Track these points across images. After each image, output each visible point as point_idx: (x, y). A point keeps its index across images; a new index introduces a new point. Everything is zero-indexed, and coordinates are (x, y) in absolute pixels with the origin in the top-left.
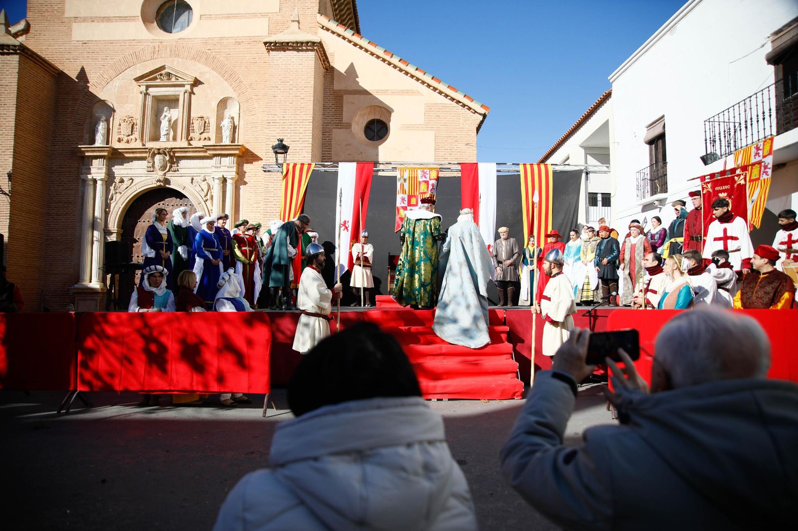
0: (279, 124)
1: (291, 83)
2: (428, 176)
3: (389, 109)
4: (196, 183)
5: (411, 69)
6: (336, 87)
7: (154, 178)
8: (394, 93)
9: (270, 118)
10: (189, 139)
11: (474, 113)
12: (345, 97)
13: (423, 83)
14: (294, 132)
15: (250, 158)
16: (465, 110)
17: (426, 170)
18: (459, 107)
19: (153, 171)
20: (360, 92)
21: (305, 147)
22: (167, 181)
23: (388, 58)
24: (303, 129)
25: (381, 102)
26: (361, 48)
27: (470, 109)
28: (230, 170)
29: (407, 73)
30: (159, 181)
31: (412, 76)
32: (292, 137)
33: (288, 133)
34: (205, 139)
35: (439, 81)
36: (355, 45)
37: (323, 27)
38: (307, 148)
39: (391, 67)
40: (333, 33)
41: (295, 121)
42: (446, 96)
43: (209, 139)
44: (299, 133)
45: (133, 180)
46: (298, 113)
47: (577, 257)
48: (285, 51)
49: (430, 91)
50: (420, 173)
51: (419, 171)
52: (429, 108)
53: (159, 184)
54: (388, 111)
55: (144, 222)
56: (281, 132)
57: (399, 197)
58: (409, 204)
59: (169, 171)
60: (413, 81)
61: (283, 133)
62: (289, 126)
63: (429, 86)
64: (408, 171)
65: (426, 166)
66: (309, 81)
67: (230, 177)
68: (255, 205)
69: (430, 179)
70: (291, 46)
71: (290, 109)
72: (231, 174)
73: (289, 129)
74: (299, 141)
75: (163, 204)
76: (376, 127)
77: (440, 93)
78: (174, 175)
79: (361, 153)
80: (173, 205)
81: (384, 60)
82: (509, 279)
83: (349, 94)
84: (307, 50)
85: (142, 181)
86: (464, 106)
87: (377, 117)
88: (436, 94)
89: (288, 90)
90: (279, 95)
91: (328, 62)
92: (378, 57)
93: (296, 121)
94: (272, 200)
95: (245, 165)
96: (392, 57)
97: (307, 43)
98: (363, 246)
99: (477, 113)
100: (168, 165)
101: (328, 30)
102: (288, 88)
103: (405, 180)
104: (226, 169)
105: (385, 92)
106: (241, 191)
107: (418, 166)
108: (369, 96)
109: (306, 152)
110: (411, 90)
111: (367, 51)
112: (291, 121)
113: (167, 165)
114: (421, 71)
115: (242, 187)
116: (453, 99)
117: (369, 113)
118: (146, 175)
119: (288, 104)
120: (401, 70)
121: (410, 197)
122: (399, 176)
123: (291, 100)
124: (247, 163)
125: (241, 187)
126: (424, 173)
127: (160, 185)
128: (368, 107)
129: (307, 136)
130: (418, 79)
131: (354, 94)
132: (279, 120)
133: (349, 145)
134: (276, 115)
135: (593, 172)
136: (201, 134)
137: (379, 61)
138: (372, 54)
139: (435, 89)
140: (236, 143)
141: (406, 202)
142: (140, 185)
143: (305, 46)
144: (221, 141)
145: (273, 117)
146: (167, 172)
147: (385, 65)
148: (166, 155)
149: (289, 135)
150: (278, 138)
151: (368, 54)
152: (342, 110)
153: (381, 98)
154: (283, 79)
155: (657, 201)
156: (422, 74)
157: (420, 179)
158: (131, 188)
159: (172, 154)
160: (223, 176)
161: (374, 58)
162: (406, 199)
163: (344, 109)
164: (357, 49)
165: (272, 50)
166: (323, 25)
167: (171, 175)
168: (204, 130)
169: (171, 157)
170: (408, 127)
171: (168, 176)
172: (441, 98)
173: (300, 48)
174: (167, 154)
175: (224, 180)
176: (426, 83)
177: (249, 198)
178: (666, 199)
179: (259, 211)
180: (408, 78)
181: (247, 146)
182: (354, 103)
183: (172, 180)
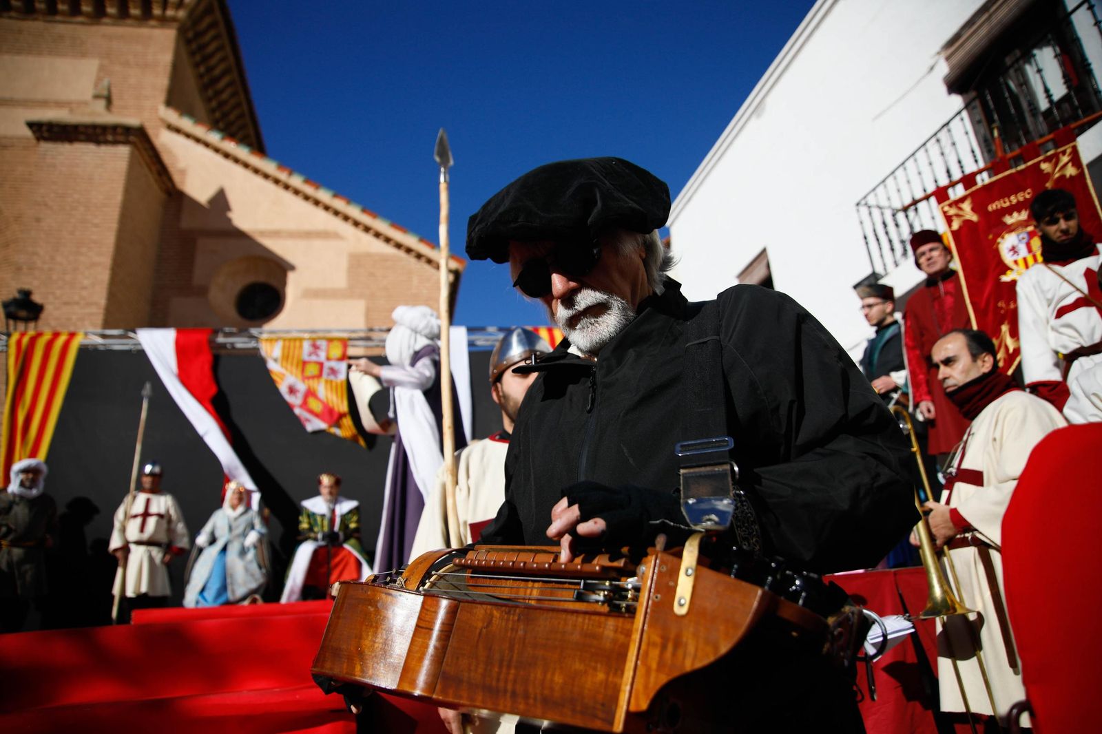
2: (323, 354)
5: (324, 195)
6: (186, 223)
12: (199, 241)
13: (346, 218)
16: (422, 263)
17: (319, 342)
18: (411, 260)
20: (229, 234)
23: (283, 176)
25: (268, 251)
26: (236, 161)
29: (317, 203)
31: (327, 208)
35: (375, 215)
36: (227, 156)
37: (169, 126)
39: (288, 196)
40: (187, 135)
42: (388, 240)
49: (358, 233)
51: (305, 343)
52: (357, 262)
54: (281, 268)
60: (328, 215)
63: (357, 224)
64: (280, 343)
65: (321, 335)
70: (83, 133)
76: (258, 297)
81: (277, 181)
83: (208, 235)
84: (115, 143)
86: (419, 256)
87: (262, 279)
88: (369, 237)
91: (170, 179)
92: (266, 176)
96: (291, 175)
103: (276, 361)
105: (276, 234)
107: (303, 335)
108: (246, 241)
110: (325, 231)
111: (246, 165)
114: (342, 198)
116: (399, 246)
117: (246, 271)
126: (316, 347)
128: (243, 259)
130: (336, 213)
131: (216, 237)
137: (269, 185)
139: (367, 229)
143: (110, 135)
147: (278, 189)
152: (193, 265)
153: (269, 243)
156: (344, 204)
163: (197, 263)
164: (228, 162)
165: (46, 139)
166: (169, 122)
170: (315, 293)
172: (380, 247)
173: (101, 138)
176: (351, 219)
180: (319, 211)
182: (217, 252)
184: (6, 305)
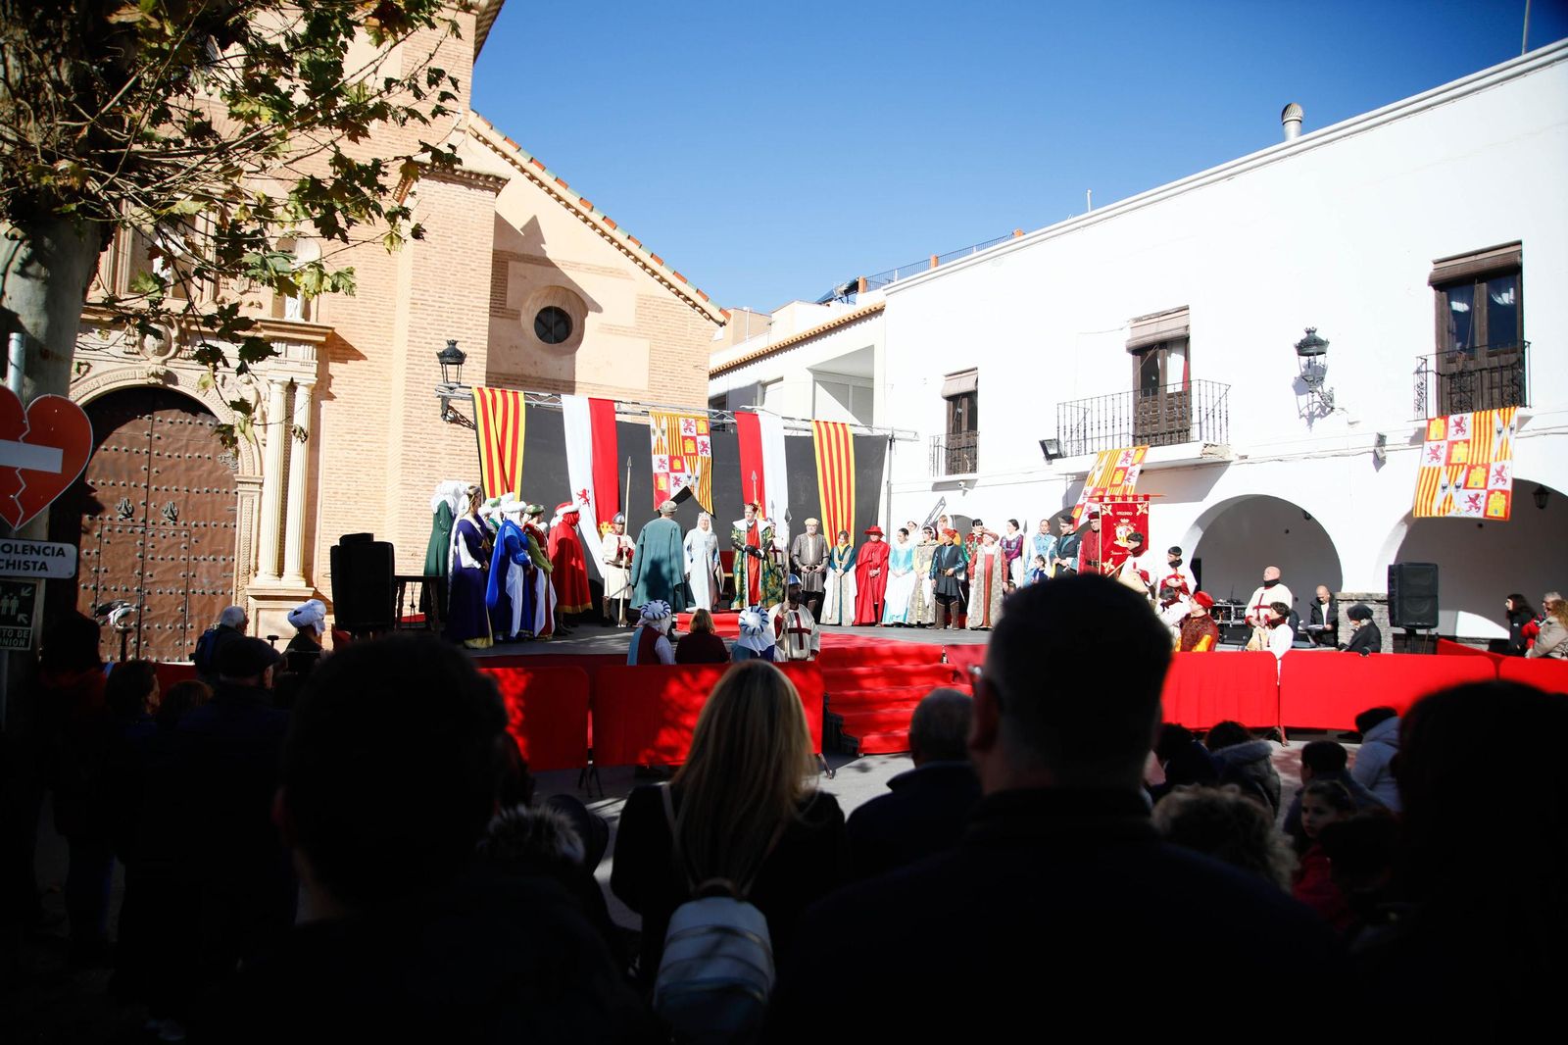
0: (432, 308)
1: (454, 240)
2: (694, 429)
3: (581, 296)
4: (231, 386)
5: (620, 235)
6: (497, 245)
7: (137, 368)
8: (589, 269)
9: (418, 297)
10: (218, 300)
11: (708, 320)
12: (511, 264)
13: (637, 260)
14: (459, 325)
15: (338, 351)
16: (696, 312)
17: (690, 420)
18: (687, 307)
19: (138, 353)
20: (536, 260)
21: (476, 353)
22: (170, 377)
23: (585, 210)
24: (474, 322)
25: (570, 281)
26: (541, 185)
27: (703, 311)
28: (305, 369)
29: (612, 240)
30: (156, 375)
31: (620, 247)
32: (454, 334)
33: (449, 326)
34: (252, 304)
35: (661, 262)
36: (532, 178)
37: (479, 136)
38: (479, 356)
39: (587, 227)
40: (495, 149)
41: (460, 307)
42: (670, 286)
43: (260, 306)
44: (467, 329)
45: (90, 366)
46: (466, 294)
47: (908, 566)
48: (445, 182)
49: (645, 275)
50: (682, 424)
51: (681, 419)
52: (644, 303)
53: (153, 380)
55: (106, 450)
56: (436, 323)
57: (655, 459)
58: (672, 470)
59: (174, 357)
60: (621, 254)
61: (438, 325)
62: (449, 315)
63: (645, 266)
64: (665, 418)
66: (484, 241)
67: (306, 382)
68: (348, 437)
69: (699, 435)
70: (458, 176)
71: (453, 285)
72: (307, 377)
73: (450, 320)
74: (465, 342)
75: (150, 418)
76: (553, 319)
77: (662, 280)
78: (185, 366)
79: (535, 363)
80: (171, 423)
81: (577, 213)
82: (815, 589)
83: (520, 261)
85: (112, 371)
86: (695, 305)
87: (557, 305)
88: (653, 281)
89: (449, 251)
90: (433, 258)
92: (568, 206)
93: (462, 307)
94: (418, 439)
95: (330, 363)
96: (592, 210)
97: (488, 176)
98: (619, 539)
99: (713, 319)
100: (174, 346)
101: (486, 142)
102: (449, 248)
103: (663, 432)
104: (297, 366)
105: (576, 265)
106: (323, 411)
107: (679, 413)
108: (555, 269)
109: (478, 362)
110: (617, 269)
111: (550, 191)
112: (453, 306)
113: (170, 346)
114: (636, 242)
115: (324, 403)
116: (679, 293)
117: (546, 297)
118: (121, 360)
119: (448, 276)
120: (603, 234)
121: (672, 459)
122: (653, 426)
123: (453, 269)
124: (335, 359)
125: (322, 402)
126: (689, 424)
127: (157, 384)
128: (546, 287)
129: (479, 334)
130: (628, 253)
131: (525, 262)
132: (434, 301)
133: (516, 347)
134: (428, 291)
135: (899, 439)
136: (242, 294)
137: (569, 214)
138: (559, 199)
139: (654, 273)
140: (313, 321)
141: (667, 466)
142: (106, 378)
143: (482, 181)
144: (283, 314)
145: (422, 295)
146: (170, 358)
147: (578, 221)
148: (172, 327)
149: (449, 329)
150: (450, 339)
151: (550, 199)
152: (506, 287)
153: (570, 274)
154: (441, 230)
155: (963, 481)
156: (638, 247)
157: (683, 433)
158: (84, 382)
159: (184, 325)
160: (292, 379)
161: (560, 206)
162: (667, 462)
163: (509, 285)
164: (533, 185)
166: (481, 133)
167: (176, 365)
168: (250, 287)
169: (181, 330)
170: (610, 329)
171: (171, 366)
172: (662, 289)
174: (175, 323)
175: (292, 387)
176: (640, 261)
177: (335, 423)
178: (976, 480)
179: (355, 447)
180: (613, 248)
181: (341, 332)
182: (525, 278)
183: (180, 374)
184: (442, 356)
